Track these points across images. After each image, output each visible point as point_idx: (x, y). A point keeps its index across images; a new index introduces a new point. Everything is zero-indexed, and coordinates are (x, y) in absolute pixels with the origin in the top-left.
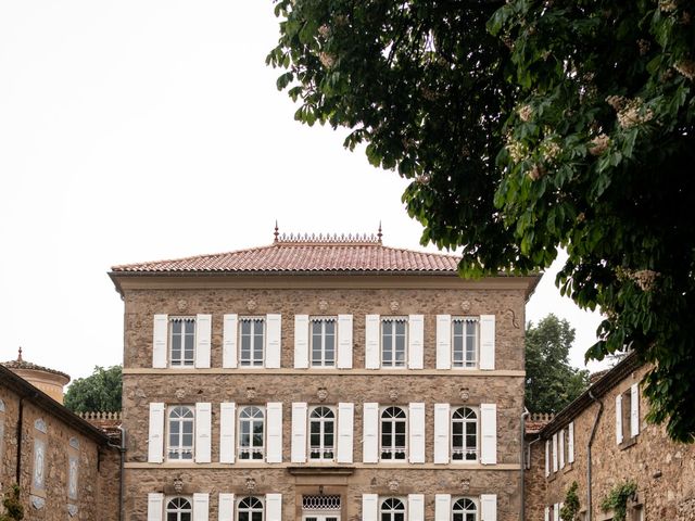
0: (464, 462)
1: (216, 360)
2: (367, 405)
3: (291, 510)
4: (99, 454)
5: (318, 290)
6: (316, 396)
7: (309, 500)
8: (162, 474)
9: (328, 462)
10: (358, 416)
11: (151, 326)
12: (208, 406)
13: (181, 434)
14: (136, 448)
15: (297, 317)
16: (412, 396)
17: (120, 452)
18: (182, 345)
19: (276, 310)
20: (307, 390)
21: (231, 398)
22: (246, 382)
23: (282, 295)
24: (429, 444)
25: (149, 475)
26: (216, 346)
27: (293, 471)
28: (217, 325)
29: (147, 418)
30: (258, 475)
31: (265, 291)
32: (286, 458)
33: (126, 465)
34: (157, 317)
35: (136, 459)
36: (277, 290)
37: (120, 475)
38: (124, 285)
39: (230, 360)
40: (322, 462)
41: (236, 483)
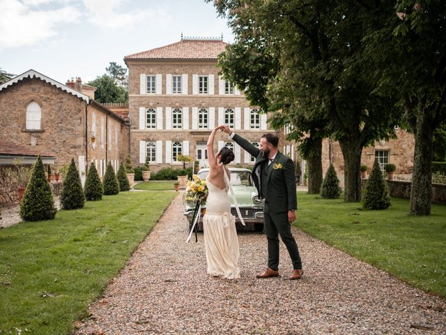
0: (255, 129)
1: (164, 91)
2: (220, 109)
3: (192, 147)
4: (121, 126)
5: (201, 65)
6: (201, 105)
7: (198, 143)
8: (145, 134)
9: (206, 130)
10: (217, 112)
11: (139, 78)
12: (161, 108)
13: (151, 119)
14: (135, 124)
15: (194, 75)
16: (236, 105)
17: (129, 126)
18: (151, 86)
19: (186, 73)
20: (198, 103)
21: (169, 106)
22: (175, 100)
23: (188, 67)
24: (242, 123)
25: (140, 134)
26: (164, 86)
27: (192, 133)
28: (164, 78)
29: (138, 113)
30: (180, 134)
31: (181, 66)
32: (190, 128)
33: (131, 130)
34: (141, 75)
35: (135, 128)
36: (186, 65)
37: (129, 134)
38: (129, 63)
39: (169, 91)
40: (203, 129)
41: (172, 137)
